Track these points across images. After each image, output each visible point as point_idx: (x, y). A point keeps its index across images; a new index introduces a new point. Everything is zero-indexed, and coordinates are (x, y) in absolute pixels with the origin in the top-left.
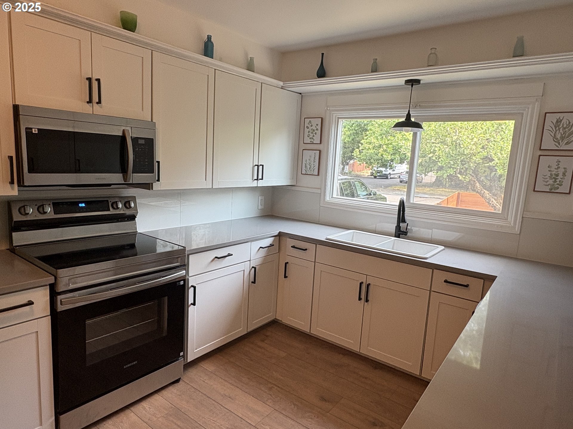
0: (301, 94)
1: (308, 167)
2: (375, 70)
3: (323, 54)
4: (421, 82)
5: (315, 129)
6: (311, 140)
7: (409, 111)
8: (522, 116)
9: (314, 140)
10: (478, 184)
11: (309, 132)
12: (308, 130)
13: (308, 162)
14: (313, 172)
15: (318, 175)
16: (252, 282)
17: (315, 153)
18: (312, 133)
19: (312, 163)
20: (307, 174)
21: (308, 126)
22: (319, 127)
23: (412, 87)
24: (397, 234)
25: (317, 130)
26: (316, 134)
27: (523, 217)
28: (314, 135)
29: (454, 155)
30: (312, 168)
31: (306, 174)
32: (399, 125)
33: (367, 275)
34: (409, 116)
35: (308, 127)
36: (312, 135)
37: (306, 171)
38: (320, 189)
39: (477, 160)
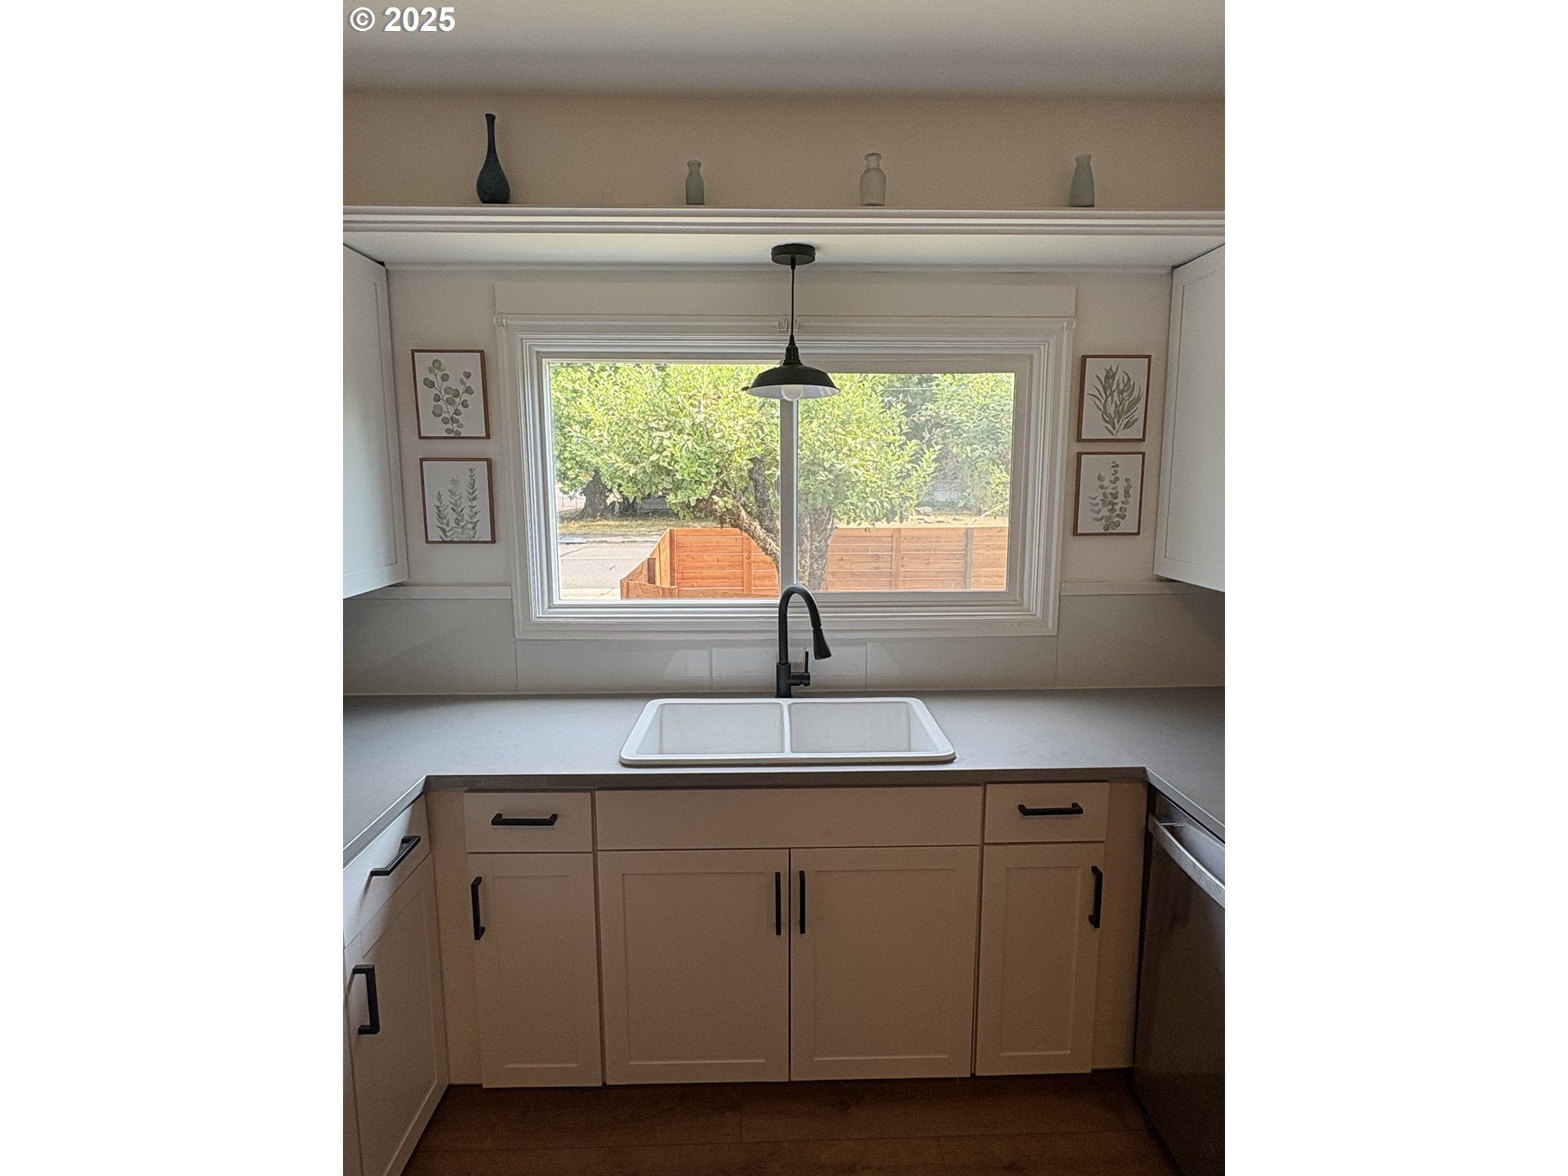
0: (382, 264)
1: (452, 516)
2: (695, 198)
3: (490, 119)
4: (818, 254)
5: (461, 389)
6: (449, 426)
7: (792, 337)
8: (1032, 363)
9: (461, 426)
10: (743, 513)
11: (437, 398)
12: (434, 391)
13: (447, 499)
14: (472, 533)
15: (493, 541)
16: (363, 1028)
17: (471, 470)
18: (450, 402)
19: (465, 503)
20: (452, 542)
21: (432, 377)
22: (476, 383)
23: (793, 268)
24: (783, 688)
25: (469, 391)
26: (465, 404)
27: (1060, 596)
28: (461, 408)
30: (467, 518)
31: (444, 542)
33: (791, 849)
34: (792, 351)
35: (430, 384)
36: (452, 410)
37: (444, 531)
38: (508, 584)
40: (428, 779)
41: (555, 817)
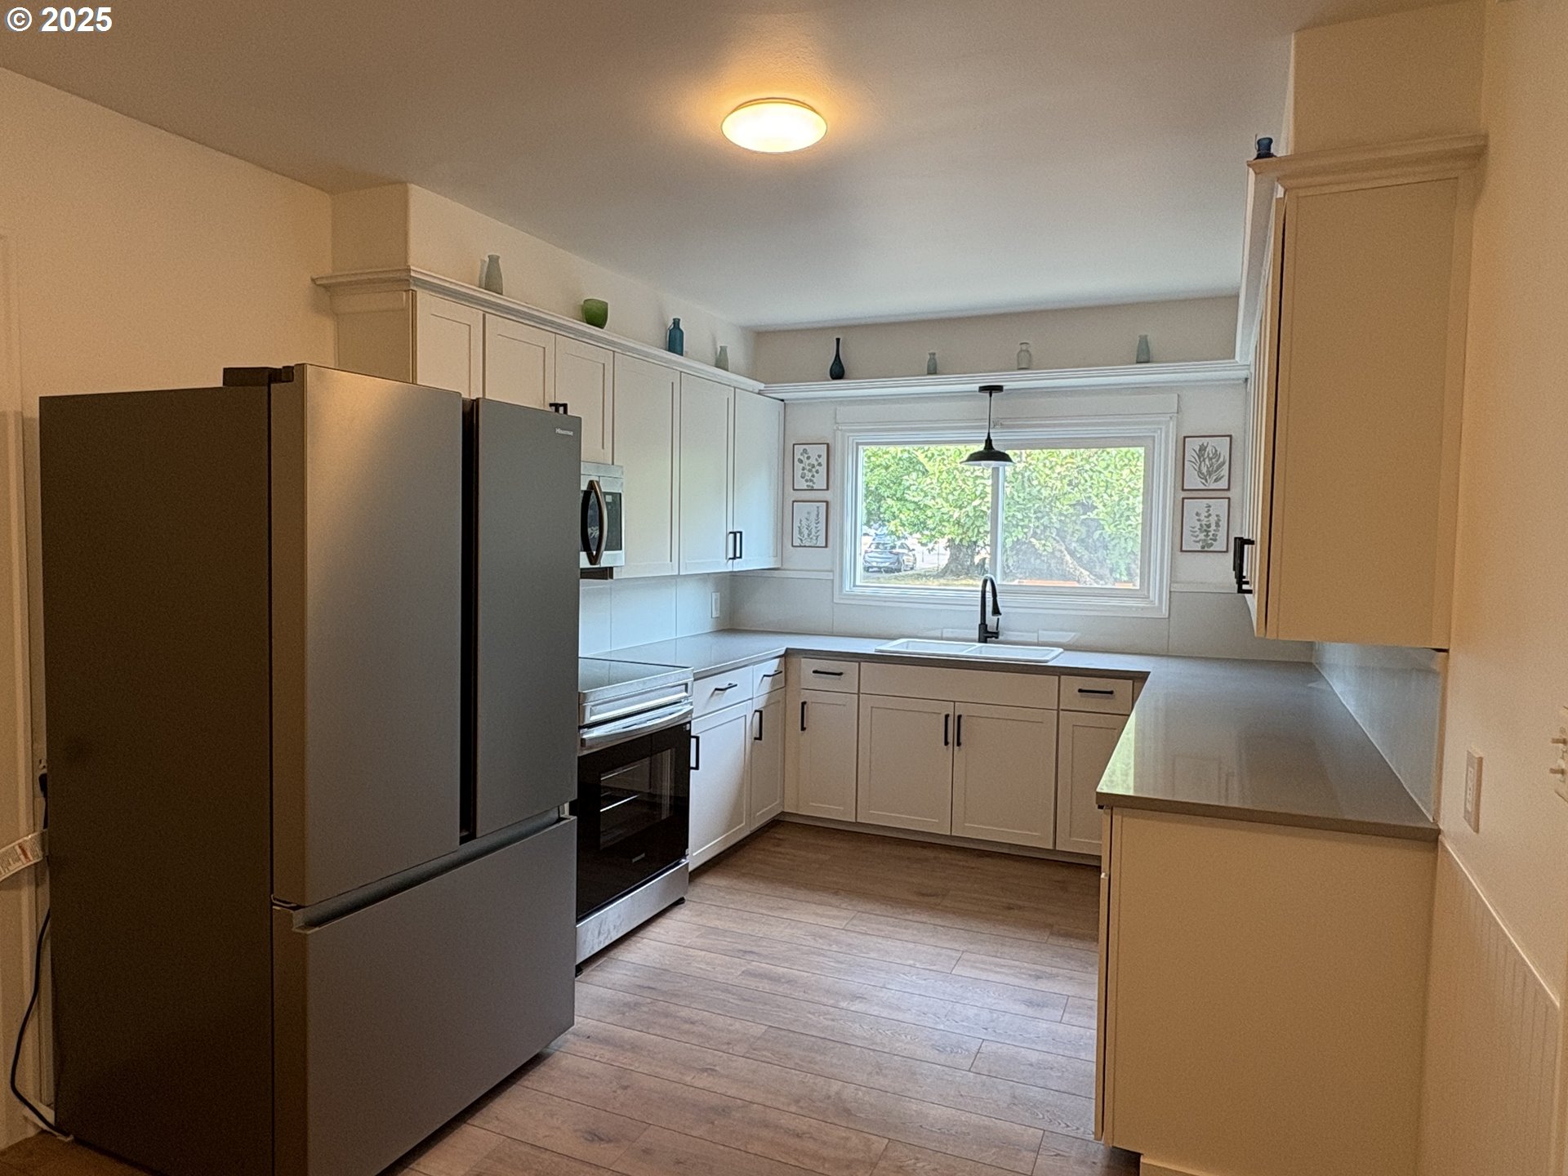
0: (782, 400)
1: (806, 532)
2: (933, 371)
3: (838, 340)
4: (1004, 388)
5: (816, 463)
6: (808, 483)
7: (989, 434)
8: (1154, 441)
9: (814, 483)
10: (1068, 558)
11: (804, 469)
12: (802, 465)
13: (804, 522)
14: (815, 542)
15: (826, 546)
16: (756, 739)
17: (818, 507)
18: (810, 471)
19: (813, 525)
20: (805, 546)
21: (802, 458)
22: (823, 461)
23: (991, 396)
24: (982, 637)
25: (820, 464)
26: (817, 472)
27: (1170, 592)
28: (815, 474)
29: (1021, 502)
30: (813, 533)
31: (800, 546)
32: (976, 457)
33: (954, 702)
34: (989, 442)
35: (801, 461)
36: (810, 474)
37: (801, 540)
38: (832, 571)
39: (1065, 508)
40: (787, 649)
41: (840, 674)
